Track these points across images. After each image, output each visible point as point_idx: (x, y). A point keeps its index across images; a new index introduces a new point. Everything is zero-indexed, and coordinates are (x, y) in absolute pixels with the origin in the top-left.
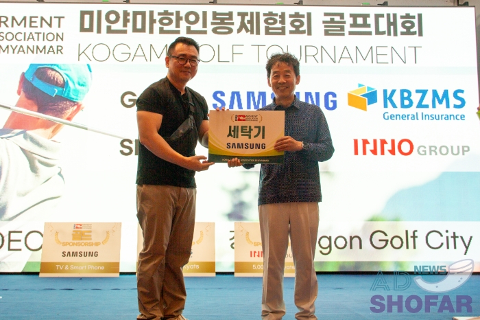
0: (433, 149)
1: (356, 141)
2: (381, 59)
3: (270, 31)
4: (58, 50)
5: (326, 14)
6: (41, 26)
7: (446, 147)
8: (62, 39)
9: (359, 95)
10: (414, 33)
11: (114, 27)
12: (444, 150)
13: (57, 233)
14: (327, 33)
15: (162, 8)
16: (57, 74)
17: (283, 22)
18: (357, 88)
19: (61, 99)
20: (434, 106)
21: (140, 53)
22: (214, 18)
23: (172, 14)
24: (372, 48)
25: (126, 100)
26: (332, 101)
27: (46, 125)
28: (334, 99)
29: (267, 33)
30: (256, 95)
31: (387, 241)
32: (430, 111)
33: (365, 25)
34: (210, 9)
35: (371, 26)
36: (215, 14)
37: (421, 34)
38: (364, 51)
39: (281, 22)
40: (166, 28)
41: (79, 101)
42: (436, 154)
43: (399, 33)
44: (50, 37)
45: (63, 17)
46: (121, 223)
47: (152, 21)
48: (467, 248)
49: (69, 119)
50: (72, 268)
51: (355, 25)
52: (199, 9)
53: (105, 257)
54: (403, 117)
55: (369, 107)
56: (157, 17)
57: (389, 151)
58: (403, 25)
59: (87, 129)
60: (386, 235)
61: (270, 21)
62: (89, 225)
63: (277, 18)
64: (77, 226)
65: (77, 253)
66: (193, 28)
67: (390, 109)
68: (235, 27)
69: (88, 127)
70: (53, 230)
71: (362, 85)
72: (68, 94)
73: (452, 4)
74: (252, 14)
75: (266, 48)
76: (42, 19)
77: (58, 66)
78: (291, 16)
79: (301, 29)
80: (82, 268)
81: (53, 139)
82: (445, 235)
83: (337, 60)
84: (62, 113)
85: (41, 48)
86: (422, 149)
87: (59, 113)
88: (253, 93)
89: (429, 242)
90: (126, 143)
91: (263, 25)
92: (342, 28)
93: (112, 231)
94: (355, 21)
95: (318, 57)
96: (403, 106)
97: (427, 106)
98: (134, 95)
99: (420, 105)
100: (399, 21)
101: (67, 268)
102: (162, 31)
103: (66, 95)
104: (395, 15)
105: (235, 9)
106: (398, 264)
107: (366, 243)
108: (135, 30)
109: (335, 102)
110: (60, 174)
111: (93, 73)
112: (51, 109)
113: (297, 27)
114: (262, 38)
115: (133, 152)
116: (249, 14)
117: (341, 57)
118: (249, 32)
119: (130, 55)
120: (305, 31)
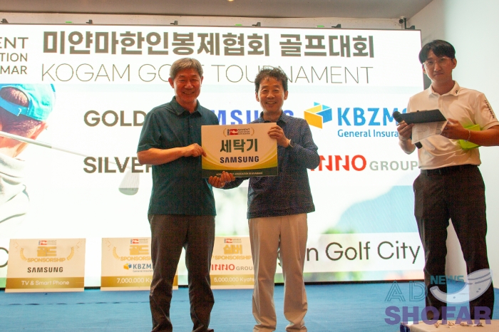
0: (384, 164)
2: (335, 79)
3: (230, 51)
4: (22, 70)
5: (283, 36)
6: (5, 47)
7: (397, 163)
8: (26, 60)
9: (315, 114)
10: (366, 54)
11: (77, 48)
12: (394, 166)
13: (22, 249)
14: (284, 54)
15: (124, 29)
16: (22, 93)
17: (241, 43)
18: (313, 106)
19: (25, 118)
20: (385, 124)
21: (102, 73)
22: (175, 39)
23: (134, 35)
24: (326, 68)
25: (89, 119)
27: (10, 143)
29: (227, 52)
31: (342, 252)
32: (381, 128)
33: (320, 46)
34: (171, 30)
35: (326, 47)
36: (176, 35)
37: (372, 55)
38: (320, 71)
39: (239, 43)
40: (128, 49)
41: (43, 120)
42: (387, 169)
43: (352, 54)
44: (14, 57)
45: (27, 38)
46: (84, 241)
47: (115, 42)
48: (415, 257)
49: (33, 137)
50: (38, 283)
51: (310, 46)
52: (161, 30)
53: (69, 272)
54: (357, 134)
55: (324, 125)
56: (119, 38)
57: (344, 166)
58: (356, 46)
59: (51, 147)
60: (341, 247)
61: (229, 42)
62: (54, 241)
63: (237, 39)
64: (42, 242)
65: (42, 268)
66: (155, 48)
67: (344, 127)
68: (196, 48)
69: (52, 146)
70: (18, 246)
71: (319, 104)
72: (32, 113)
73: (400, 28)
74: (212, 35)
75: (225, 68)
76: (6, 40)
77: (22, 86)
78: (249, 37)
79: (259, 50)
80: (47, 283)
81: (18, 157)
82: (395, 245)
83: (294, 80)
84: (26, 132)
85: (5, 68)
86: (374, 164)
87: (23, 131)
89: (381, 253)
90: (90, 161)
91: (222, 46)
92: (298, 49)
93: (77, 247)
94: (310, 42)
96: (356, 123)
97: (378, 124)
98: (97, 114)
99: (372, 123)
100: (352, 43)
101: (32, 283)
102: (124, 52)
103: (30, 114)
104: (348, 38)
105: (196, 31)
106: (352, 274)
107: (322, 254)
108: (98, 50)
110: (24, 191)
112: (16, 128)
113: (255, 48)
114: (222, 58)
115: (97, 170)
116: (209, 35)
117: (298, 77)
118: (209, 53)
119: (93, 75)
120: (263, 51)
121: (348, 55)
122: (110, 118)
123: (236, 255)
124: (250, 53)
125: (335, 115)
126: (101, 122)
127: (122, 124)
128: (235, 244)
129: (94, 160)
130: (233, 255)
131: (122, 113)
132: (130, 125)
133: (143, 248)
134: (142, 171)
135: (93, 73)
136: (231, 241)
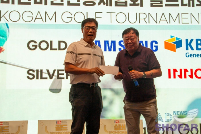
1: (169, 70)
2: (184, 21)
3: (118, 4)
9: (171, 43)
11: (22, 1)
14: (152, 5)
18: (170, 38)
21: (39, 17)
24: (179, 14)
25: (31, 45)
26: (155, 46)
29: (116, 5)
30: (110, 43)
35: (179, 1)
38: (174, 16)
40: (55, 2)
41: (1, 47)
43: (195, 5)
46: (27, 121)
54: (198, 56)
55: (177, 50)
57: (189, 76)
62: (7, 123)
66: (72, 2)
67: (190, 51)
68: (97, 2)
69: (7, 62)
71: (173, 37)
75: (116, 14)
79: (137, 3)
83: (158, 22)
88: (108, 42)
90: (31, 72)
92: (161, 2)
93: (22, 126)
95: (147, 20)
96: (198, 49)
98: (35, 42)
102: (52, 4)
107: (176, 131)
108: (36, 2)
109: (157, 47)
111: (10, 29)
113: (134, 2)
114: (114, 8)
115: (36, 78)
117: (160, 20)
118: (106, 5)
119: (33, 18)
120: (139, 4)
121: (193, 6)
122: (44, 45)
123: (122, 131)
125: (184, 44)
126: (38, 48)
127: (51, 49)
129: (33, 71)
130: (120, 131)
131: (51, 42)
132: (56, 49)
133: (64, 127)
134: (63, 78)
135: (33, 17)
136: (119, 122)
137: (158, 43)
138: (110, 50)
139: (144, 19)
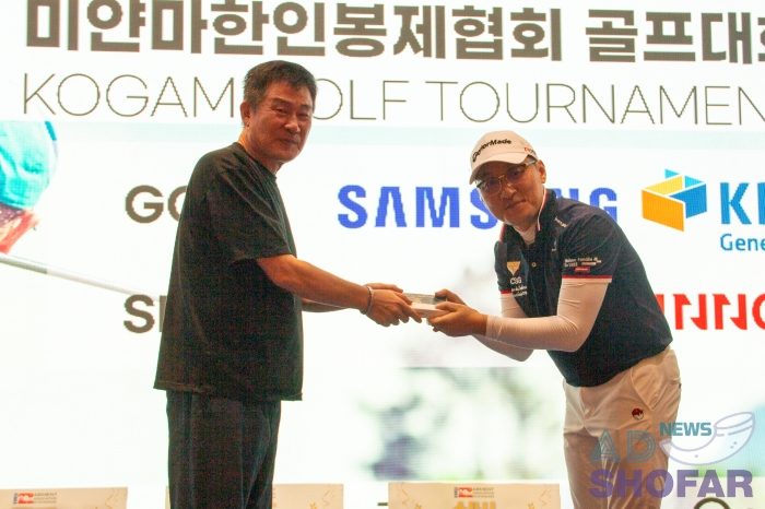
2: (716, 114)
3: (468, 50)
5: (594, 13)
9: (667, 196)
11: (109, 36)
14: (595, 55)
17: (497, 29)
18: (662, 179)
21: (170, 96)
22: (342, 19)
23: (244, 8)
24: (694, 89)
25: (139, 204)
28: (611, 204)
29: (462, 53)
30: (437, 196)
33: (681, 38)
35: (694, 40)
36: (342, 10)
38: (679, 96)
39: (492, 30)
40: (230, 40)
41: (27, 208)
43: (755, 57)
46: (126, 489)
47: (198, 25)
49: (2, 248)
51: (657, 37)
55: (688, 222)
56: (209, 15)
57: (734, 320)
58: (764, 38)
59: (45, 272)
61: (471, 28)
62: (51, 495)
63: (485, 21)
66: (294, 40)
67: (736, 227)
68: (390, 40)
69: (49, 268)
71: (675, 174)
74: (427, 10)
75: (459, 88)
78: (515, 16)
79: (537, 46)
83: (618, 118)
88: (430, 191)
90: (139, 305)
91: (451, 37)
92: (630, 46)
93: (107, 507)
94: (658, 28)
95: (576, 109)
98: (157, 193)
100: (756, 31)
102: (221, 47)
104: (746, 17)
108: (158, 43)
109: (612, 211)
113: (529, 42)
114: (451, 66)
115: (156, 327)
116: (421, 11)
117: (627, 111)
118: (421, 53)
119: (146, 102)
120: (546, 50)
124: (516, 53)
125: (713, 199)
126: (166, 212)
128: (480, 500)
129: (149, 302)
135: (147, 98)
136: (471, 493)
137: (618, 197)
138: (438, 223)
139: (565, 107)
